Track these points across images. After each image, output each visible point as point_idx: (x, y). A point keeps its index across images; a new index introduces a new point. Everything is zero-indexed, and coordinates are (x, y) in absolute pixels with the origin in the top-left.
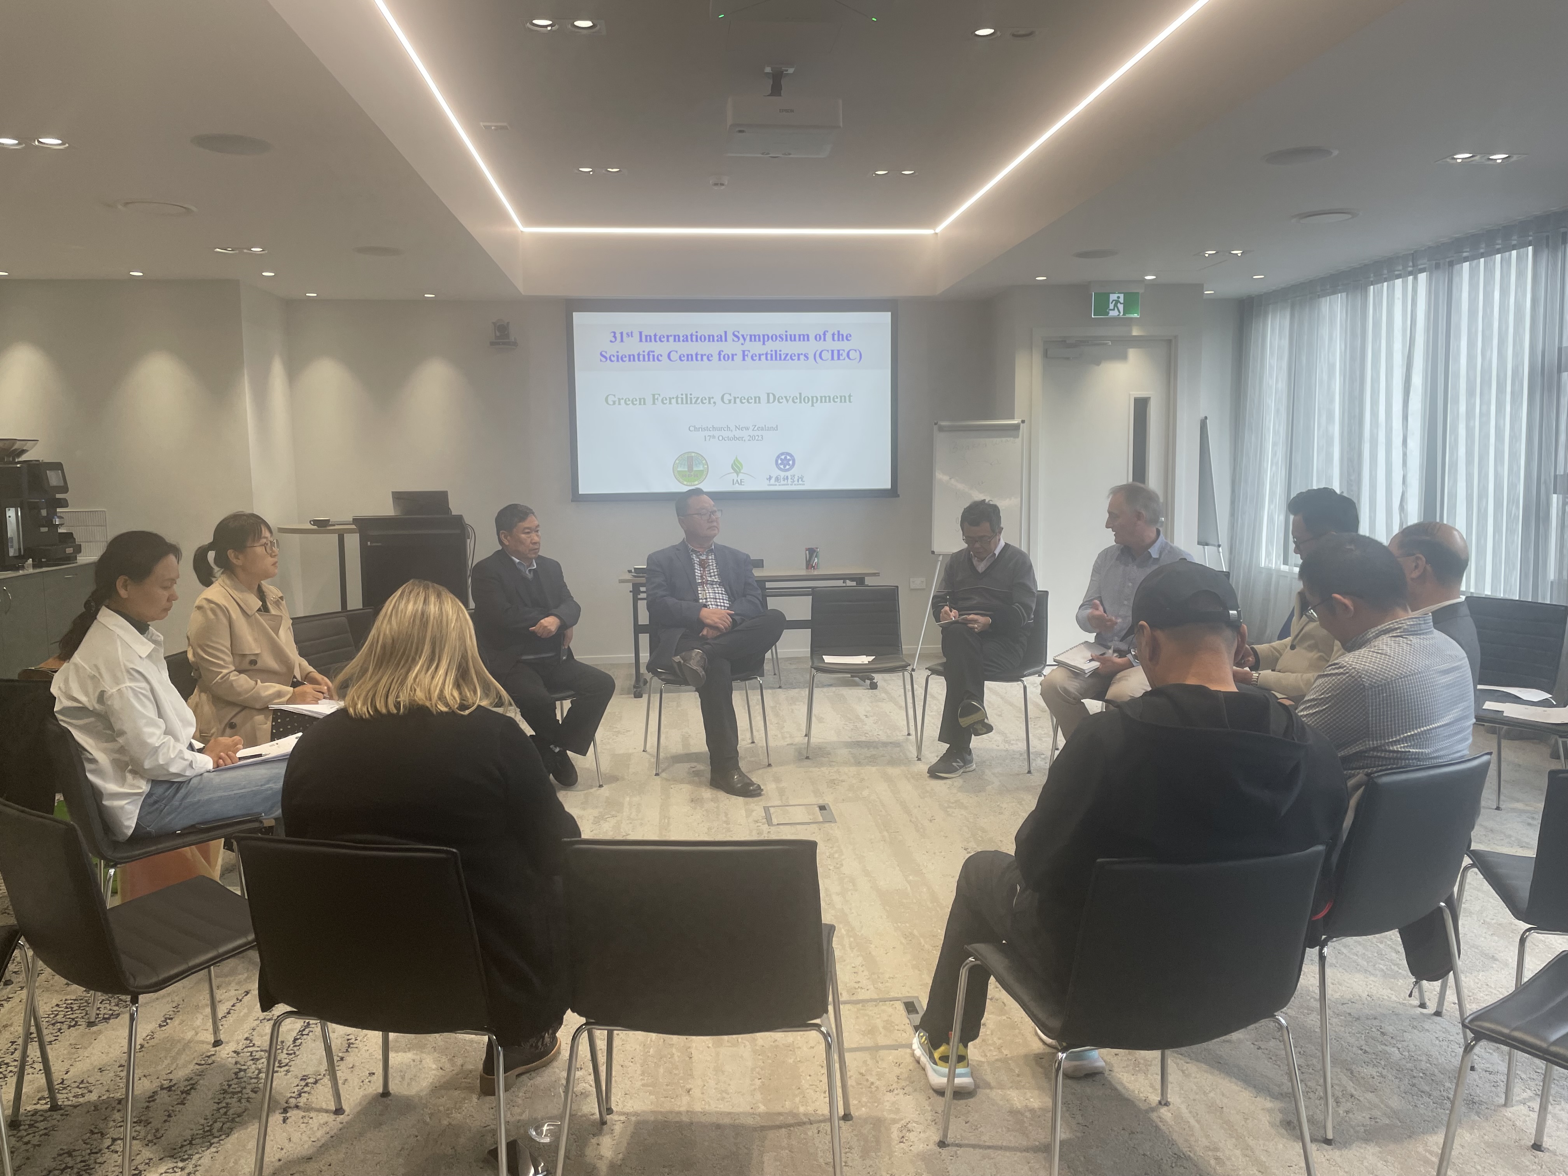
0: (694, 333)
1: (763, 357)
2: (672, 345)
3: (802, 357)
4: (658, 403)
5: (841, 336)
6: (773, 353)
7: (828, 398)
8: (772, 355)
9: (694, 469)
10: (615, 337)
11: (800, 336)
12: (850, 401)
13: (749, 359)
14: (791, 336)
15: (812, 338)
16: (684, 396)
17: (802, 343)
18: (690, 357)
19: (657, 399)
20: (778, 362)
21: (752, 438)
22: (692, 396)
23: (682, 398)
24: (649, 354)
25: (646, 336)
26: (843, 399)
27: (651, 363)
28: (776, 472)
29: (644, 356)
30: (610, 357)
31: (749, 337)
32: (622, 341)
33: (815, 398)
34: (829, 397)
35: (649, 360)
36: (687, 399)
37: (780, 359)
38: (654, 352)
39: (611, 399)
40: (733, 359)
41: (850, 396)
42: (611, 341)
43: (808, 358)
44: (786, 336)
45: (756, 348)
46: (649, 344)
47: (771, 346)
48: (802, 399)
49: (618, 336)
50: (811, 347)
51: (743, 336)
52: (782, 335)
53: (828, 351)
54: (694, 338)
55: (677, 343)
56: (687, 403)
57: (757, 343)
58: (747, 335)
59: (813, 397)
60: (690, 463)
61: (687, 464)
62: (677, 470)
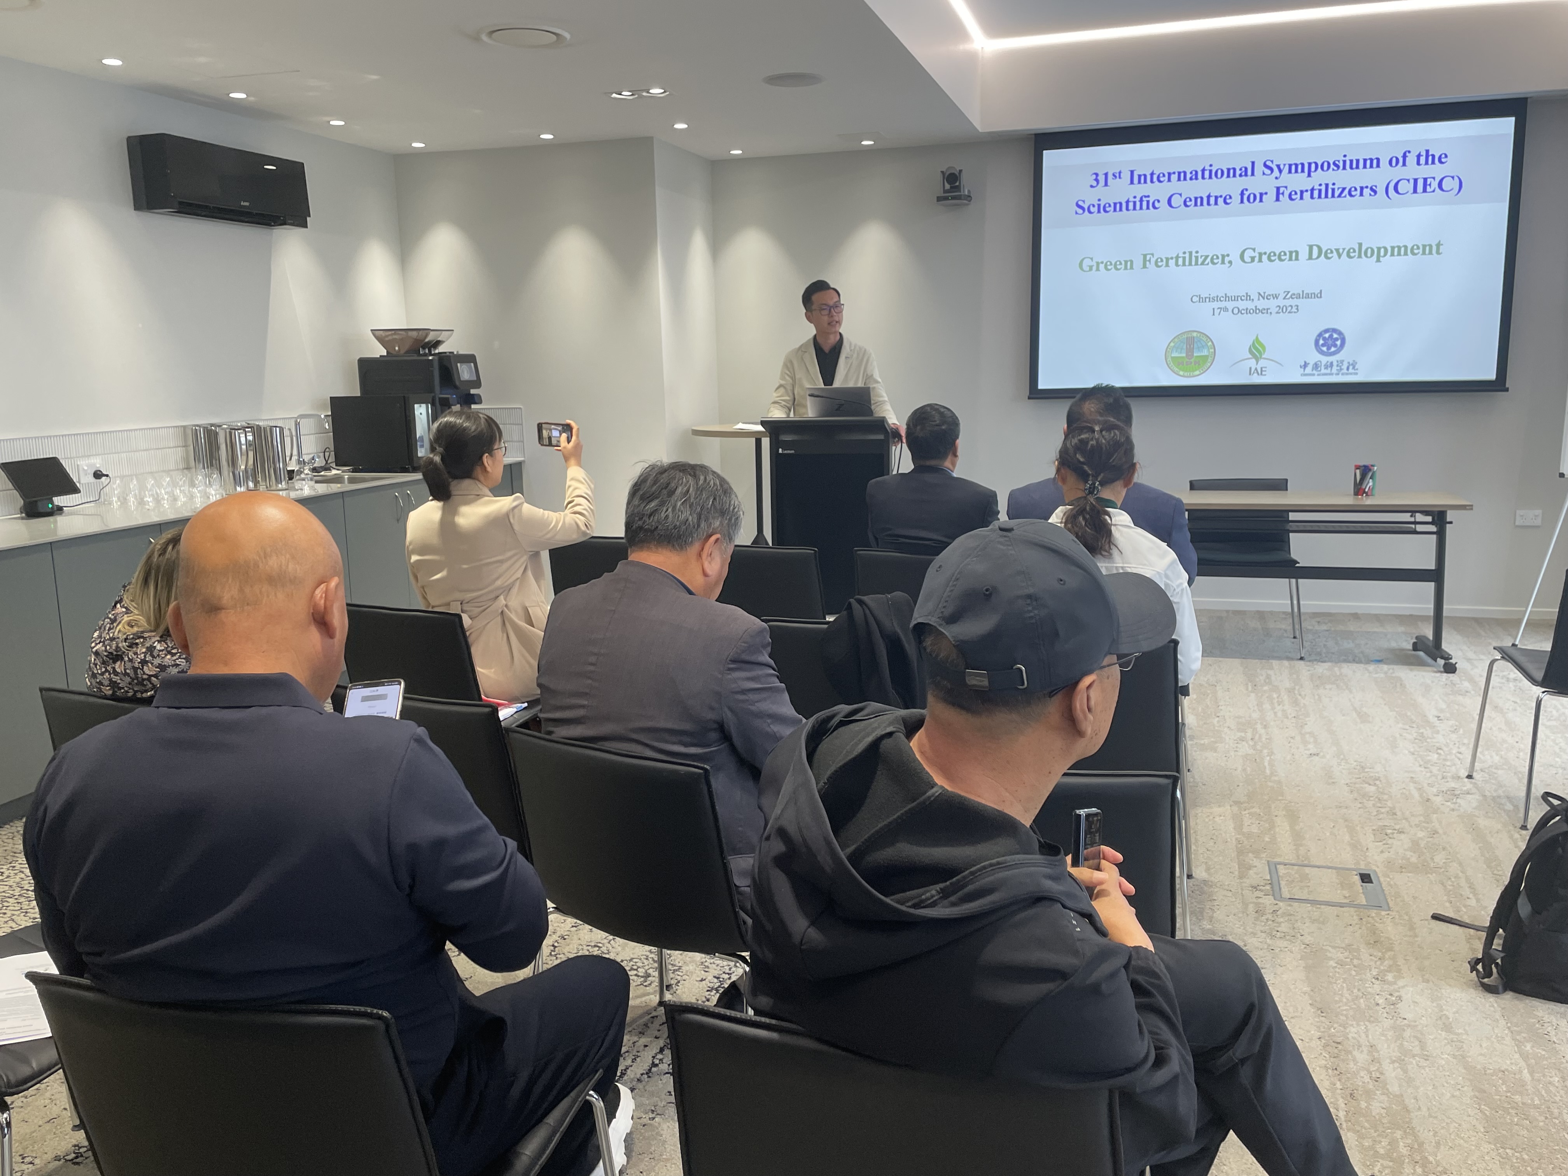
0: (1208, 168)
1: (1307, 195)
2: (1175, 186)
3: (1367, 192)
4: (1151, 266)
5: (1430, 158)
6: (1323, 188)
7: (1403, 249)
8: (1320, 191)
9: (1195, 355)
10: (1097, 180)
11: (1365, 161)
12: (1438, 253)
13: (1284, 199)
14: (1351, 161)
15: (1384, 162)
16: (1187, 255)
17: (1368, 170)
18: (1198, 201)
19: (1150, 261)
20: (1330, 200)
21: (1281, 309)
22: (1199, 255)
23: (1184, 258)
24: (1141, 201)
25: (1140, 176)
26: (1427, 249)
27: (1145, 211)
28: (1314, 357)
29: (1135, 203)
30: (1089, 208)
31: (1287, 167)
32: (1106, 184)
33: (1382, 250)
34: (1406, 247)
35: (1141, 208)
36: (1191, 259)
37: (1333, 196)
38: (1148, 196)
39: (1087, 262)
40: (1261, 201)
41: (1438, 245)
42: (1092, 186)
43: (1375, 192)
44: (1344, 162)
45: (1299, 182)
46: (1143, 186)
47: (1320, 178)
48: (1361, 252)
49: (1102, 178)
50: (1380, 177)
51: (1278, 166)
52: (1339, 161)
53: (1408, 180)
54: (1207, 174)
55: (1182, 183)
56: (1190, 264)
57: (1300, 175)
58: (1285, 165)
59: (1379, 249)
60: (1190, 346)
61: (1185, 347)
62: (1172, 358)
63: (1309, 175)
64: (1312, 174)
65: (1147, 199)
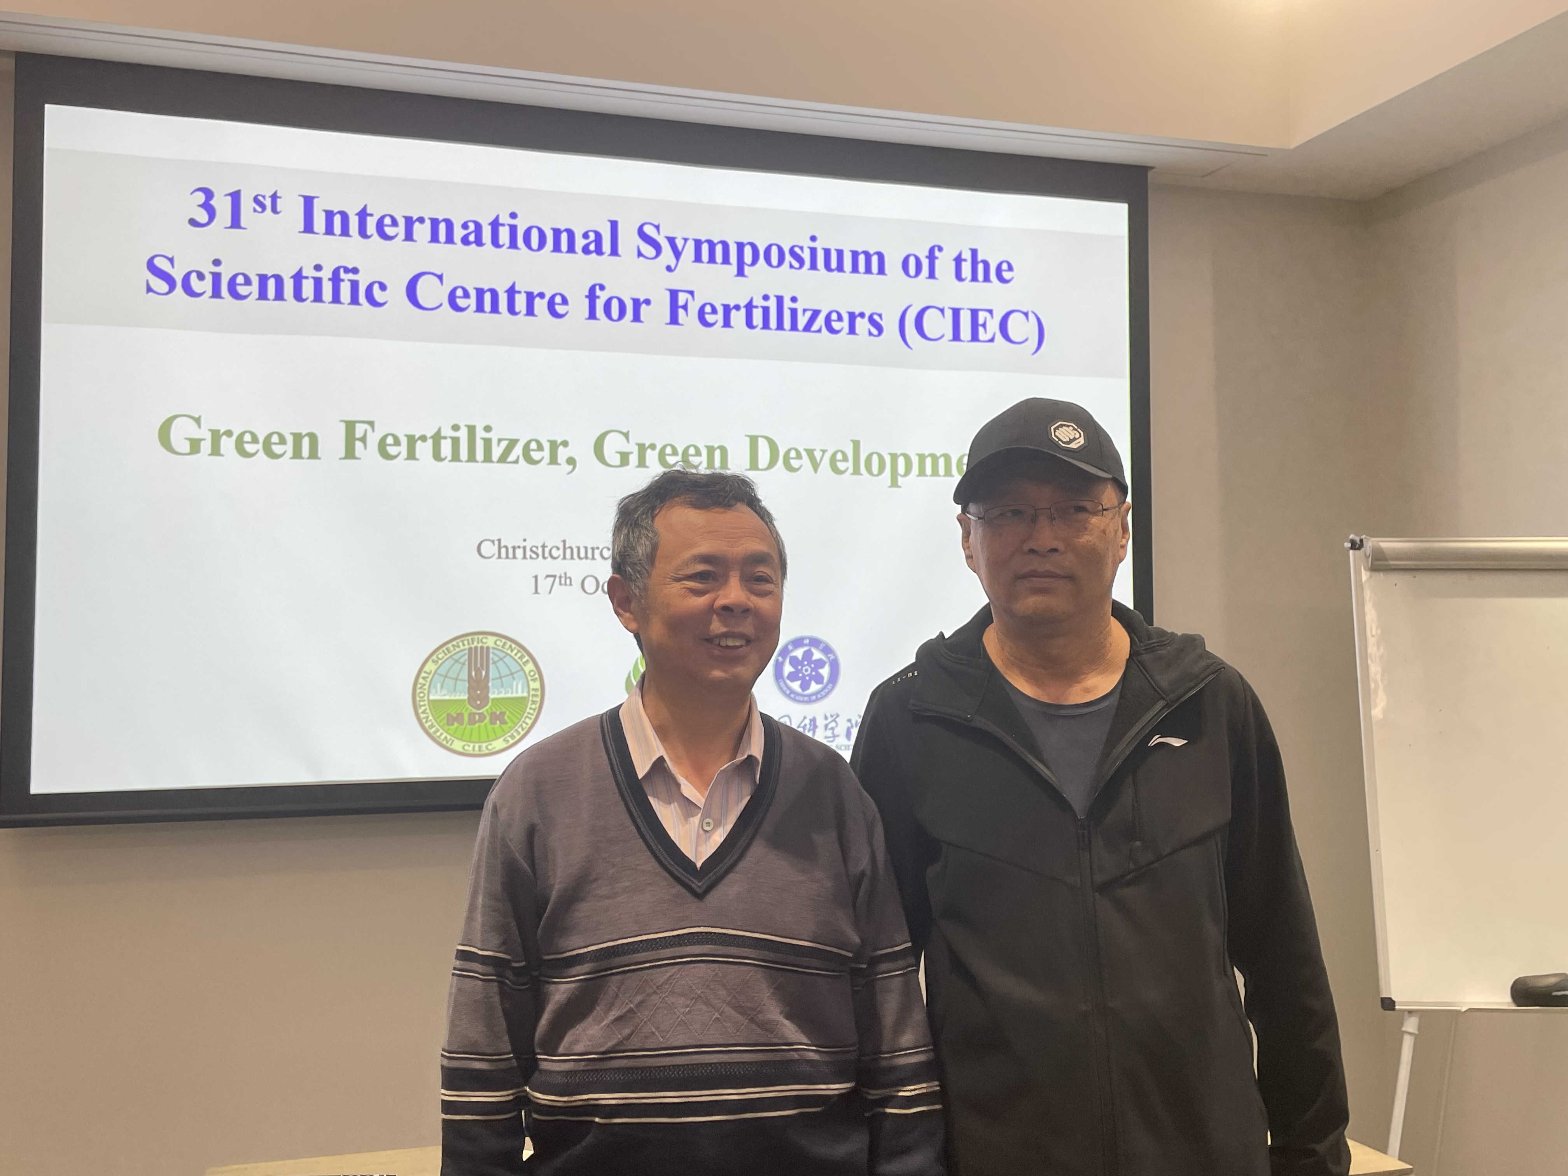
0: (505, 219)
1: (739, 318)
2: (425, 253)
3: (862, 325)
4: (368, 453)
5: (981, 267)
6: (772, 304)
7: (942, 462)
8: (766, 310)
9: (491, 696)
10: (208, 207)
11: (855, 254)
13: (690, 319)
14: (827, 252)
15: (893, 264)
16: (463, 434)
17: (863, 278)
18: (486, 300)
19: (363, 440)
20: (787, 334)
22: (493, 435)
24: (336, 279)
25: (329, 215)
27: (345, 308)
29: (318, 282)
30: (186, 279)
31: (691, 245)
32: (236, 223)
33: (901, 461)
35: (336, 299)
36: (474, 445)
37: (794, 327)
38: (355, 271)
39: (184, 431)
40: (637, 318)
42: (193, 223)
43: (880, 329)
44: (813, 251)
45: (719, 284)
46: (336, 241)
47: (763, 281)
48: (858, 460)
49: (222, 205)
50: (887, 295)
51: (671, 241)
52: (801, 248)
53: (942, 311)
54: (504, 235)
55: (441, 248)
56: (472, 458)
57: (718, 268)
58: (686, 240)
59: (894, 457)
60: (478, 672)
61: (464, 675)
62: (434, 704)
63: (741, 273)
64: (746, 268)
65: (351, 276)
